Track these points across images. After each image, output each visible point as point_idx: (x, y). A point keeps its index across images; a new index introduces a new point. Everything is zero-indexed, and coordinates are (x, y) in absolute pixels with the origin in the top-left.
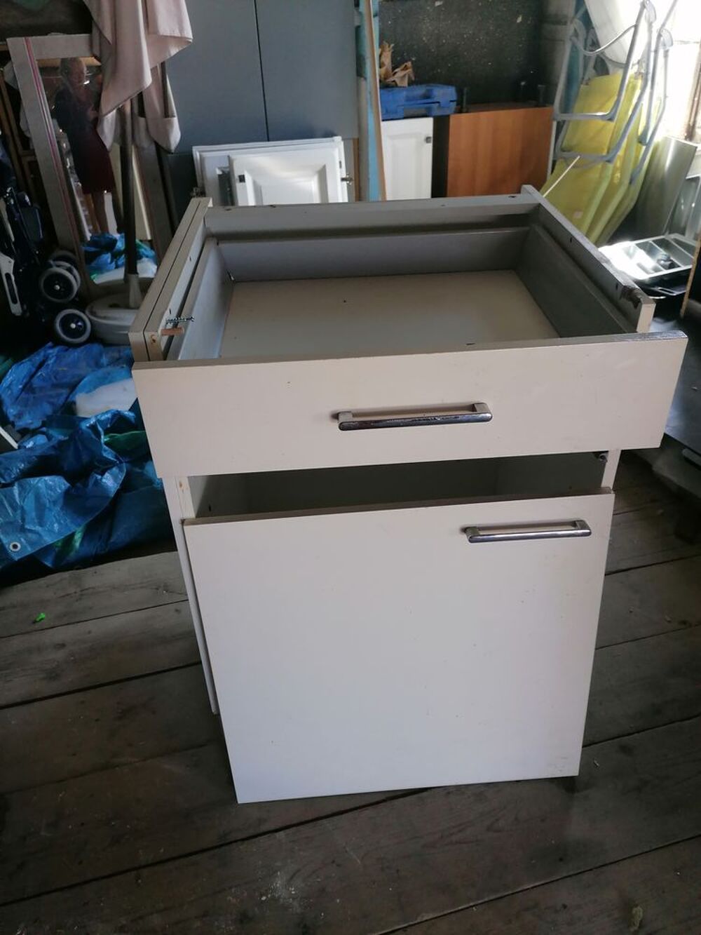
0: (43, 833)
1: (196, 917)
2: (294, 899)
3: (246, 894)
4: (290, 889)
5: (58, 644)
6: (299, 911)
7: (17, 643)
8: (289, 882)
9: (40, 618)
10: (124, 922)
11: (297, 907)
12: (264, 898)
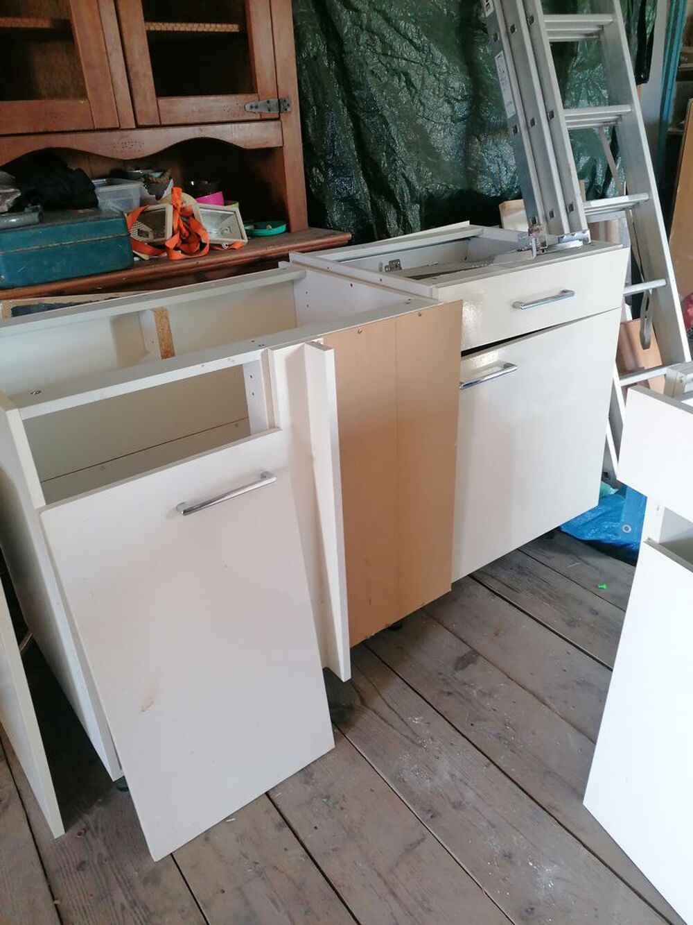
0: (474, 691)
1: (488, 821)
2: (545, 889)
3: (525, 848)
4: (551, 882)
5: (594, 610)
6: (540, 898)
7: (574, 589)
8: (557, 878)
9: (602, 586)
10: (457, 775)
11: (541, 895)
12: (531, 864)
